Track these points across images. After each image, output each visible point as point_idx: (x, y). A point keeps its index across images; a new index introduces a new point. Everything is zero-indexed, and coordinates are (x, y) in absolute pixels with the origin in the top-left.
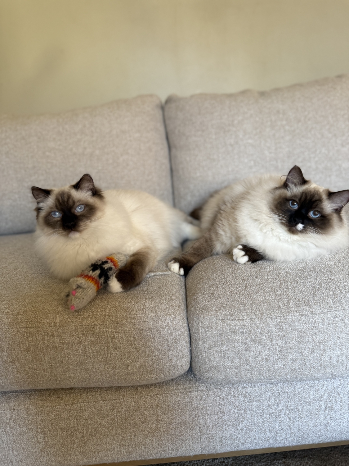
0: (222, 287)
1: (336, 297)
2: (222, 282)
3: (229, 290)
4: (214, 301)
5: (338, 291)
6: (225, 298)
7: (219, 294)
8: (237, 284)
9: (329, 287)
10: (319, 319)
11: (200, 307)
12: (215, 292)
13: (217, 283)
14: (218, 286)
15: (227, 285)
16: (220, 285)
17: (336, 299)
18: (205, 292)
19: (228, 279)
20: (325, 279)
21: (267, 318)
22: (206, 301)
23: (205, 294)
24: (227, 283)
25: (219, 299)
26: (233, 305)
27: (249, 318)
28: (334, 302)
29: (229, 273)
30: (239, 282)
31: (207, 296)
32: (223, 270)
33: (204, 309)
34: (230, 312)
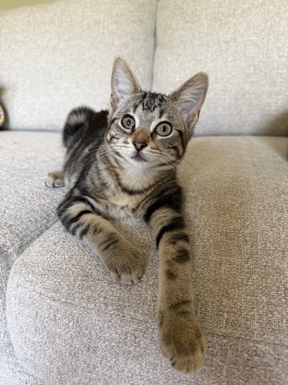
1: (271, 312)
5: (280, 300)
9: (264, 285)
10: (217, 348)
17: (270, 315)
20: (265, 264)
21: (113, 316)
27: (82, 304)
28: (261, 321)
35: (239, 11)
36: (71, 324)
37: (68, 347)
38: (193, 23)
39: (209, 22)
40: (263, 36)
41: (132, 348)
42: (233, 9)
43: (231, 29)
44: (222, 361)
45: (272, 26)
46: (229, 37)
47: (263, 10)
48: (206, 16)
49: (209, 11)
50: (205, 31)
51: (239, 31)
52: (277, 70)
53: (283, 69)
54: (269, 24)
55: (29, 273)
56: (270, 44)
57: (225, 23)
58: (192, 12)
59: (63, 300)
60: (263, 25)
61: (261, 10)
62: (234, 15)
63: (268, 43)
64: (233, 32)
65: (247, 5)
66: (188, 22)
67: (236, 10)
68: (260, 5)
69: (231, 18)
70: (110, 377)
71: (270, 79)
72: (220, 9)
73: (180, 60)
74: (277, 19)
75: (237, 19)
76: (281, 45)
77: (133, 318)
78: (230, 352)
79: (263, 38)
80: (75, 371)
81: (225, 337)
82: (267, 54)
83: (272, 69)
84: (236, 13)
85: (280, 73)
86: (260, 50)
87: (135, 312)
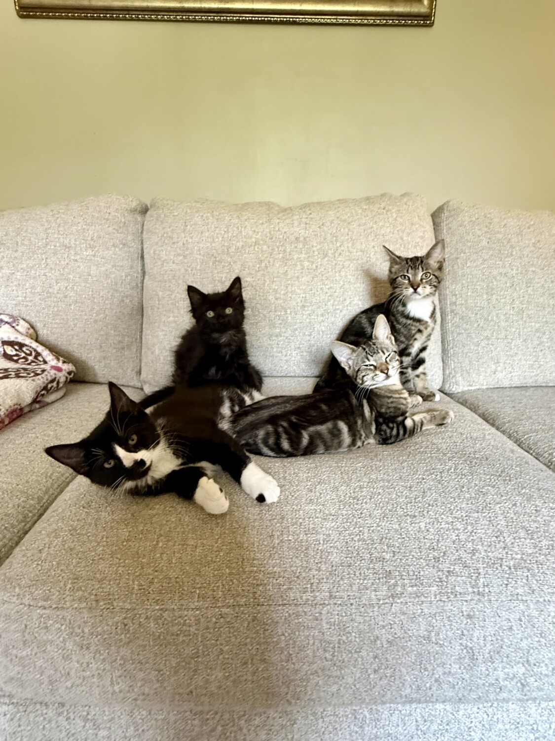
35: (233, 249)
36: (63, 627)
37: (60, 651)
38: (185, 257)
39: (202, 257)
40: (258, 278)
41: (123, 636)
42: (227, 246)
43: (226, 268)
44: (196, 630)
45: (267, 267)
46: (224, 276)
47: (256, 249)
48: (199, 250)
49: (201, 245)
50: (198, 267)
51: (233, 271)
52: (276, 311)
53: (281, 312)
54: (263, 264)
55: (15, 587)
56: (266, 285)
57: (219, 261)
58: (184, 244)
59: (54, 606)
60: (258, 266)
61: (255, 249)
62: (228, 253)
63: (264, 284)
64: (228, 271)
65: (241, 243)
66: (179, 255)
67: (230, 247)
68: (253, 244)
69: (225, 256)
70: (104, 670)
71: (269, 320)
72: (213, 245)
73: (173, 297)
74: (271, 260)
75: (231, 258)
76: (276, 287)
77: (122, 609)
78: (202, 620)
79: (259, 280)
80: (68, 674)
81: (197, 609)
82: (263, 296)
83: (270, 312)
84: (230, 251)
85: (279, 316)
86: (256, 291)
87: (124, 602)
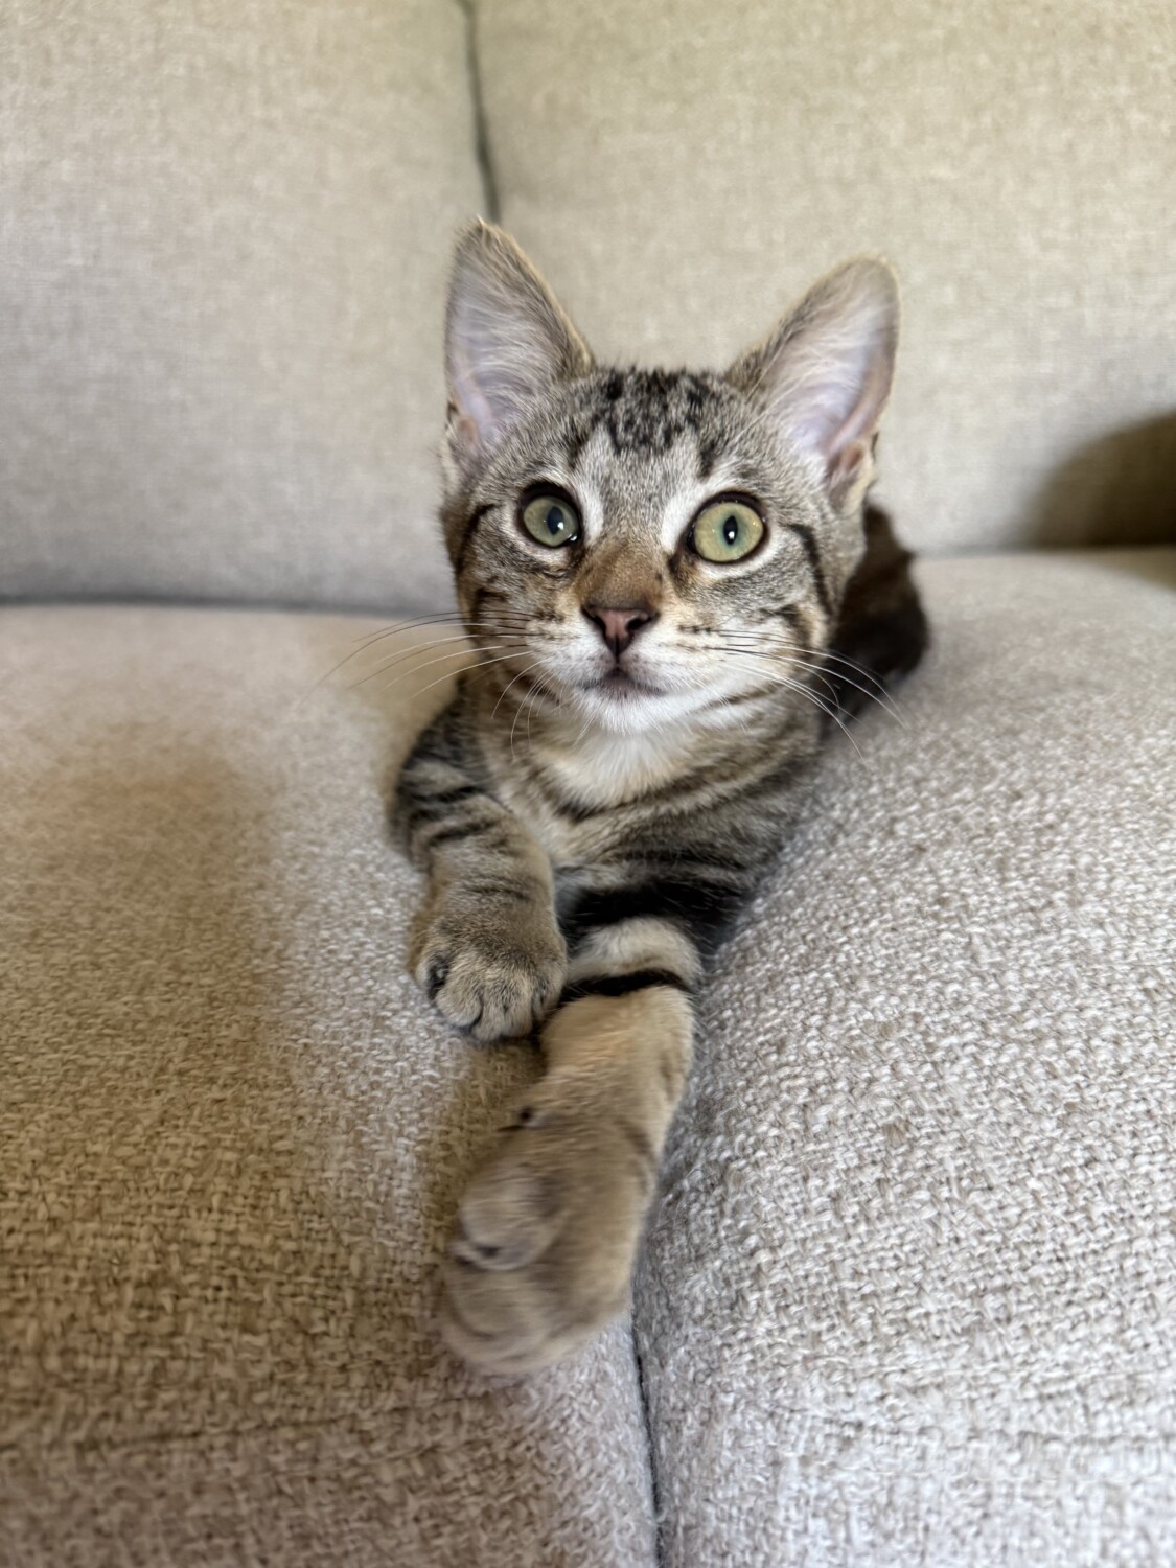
0: (976, 1060)
2: (958, 1003)
3: (1053, 1097)
4: (929, 1213)
6: (1033, 1184)
7: (969, 1136)
8: (1108, 1031)
11: (778, 1276)
12: (920, 1112)
13: (917, 1017)
14: (931, 1049)
15: (1021, 1043)
16: (954, 1040)
18: (823, 1113)
19: (1011, 976)
22: (839, 1217)
23: (817, 1129)
24: (1016, 1019)
25: (976, 1198)
26: (1129, 1263)
29: (1005, 918)
30: (1124, 1014)
31: (843, 1158)
32: (942, 889)
33: (831, 1306)
34: (1108, 1347)
